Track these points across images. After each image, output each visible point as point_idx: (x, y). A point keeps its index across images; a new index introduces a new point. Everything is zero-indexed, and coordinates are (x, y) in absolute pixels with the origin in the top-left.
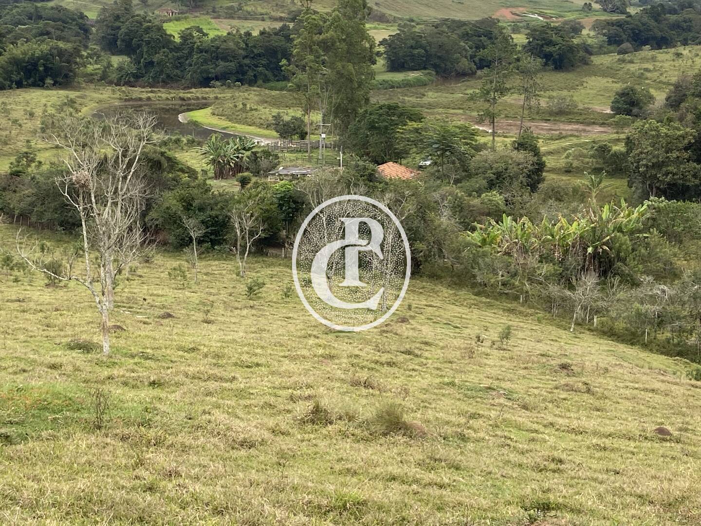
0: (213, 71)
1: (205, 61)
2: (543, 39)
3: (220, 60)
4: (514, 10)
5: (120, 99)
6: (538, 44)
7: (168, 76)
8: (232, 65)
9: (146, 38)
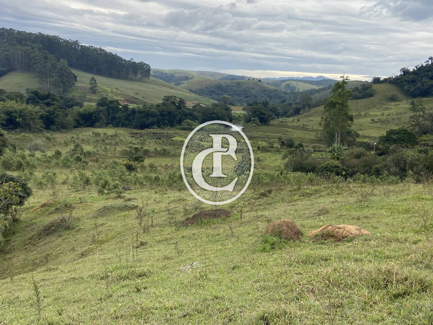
0: (147, 121)
1: (142, 118)
2: (259, 112)
3: (150, 117)
4: (192, 102)
5: (129, 133)
6: (258, 114)
7: (123, 124)
8: (155, 119)
9: (112, 105)
